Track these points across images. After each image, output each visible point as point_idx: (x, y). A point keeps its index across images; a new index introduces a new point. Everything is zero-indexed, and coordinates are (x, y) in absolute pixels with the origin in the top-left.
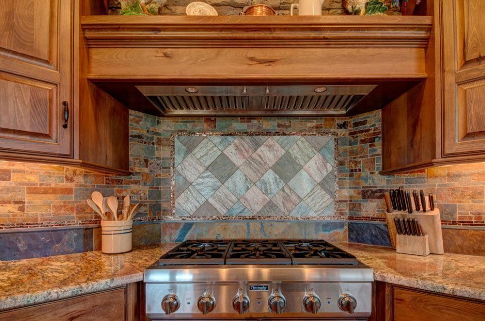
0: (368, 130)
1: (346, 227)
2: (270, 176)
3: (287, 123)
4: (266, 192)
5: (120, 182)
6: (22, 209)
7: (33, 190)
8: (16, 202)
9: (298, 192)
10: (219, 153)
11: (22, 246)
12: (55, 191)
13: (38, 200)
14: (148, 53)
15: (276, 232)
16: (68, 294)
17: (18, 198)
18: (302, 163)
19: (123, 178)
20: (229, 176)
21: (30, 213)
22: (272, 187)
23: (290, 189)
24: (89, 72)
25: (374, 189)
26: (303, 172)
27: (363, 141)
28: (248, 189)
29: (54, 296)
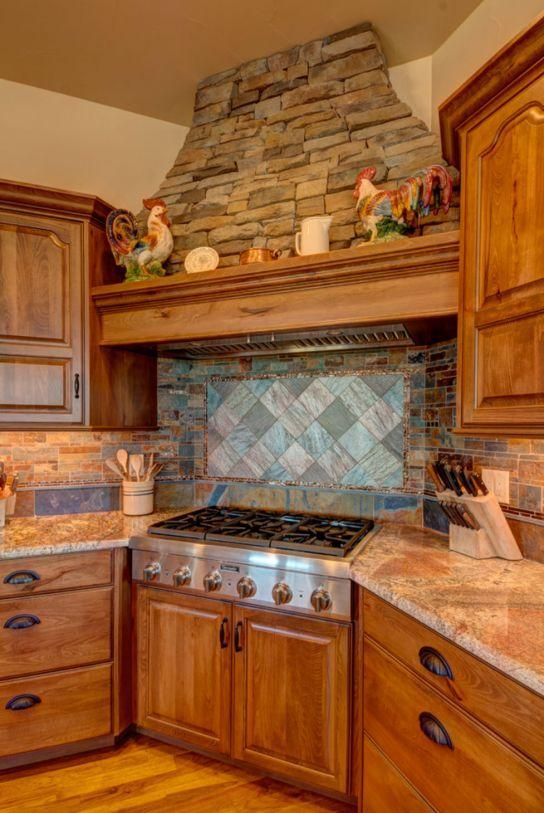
0: (446, 367)
1: (420, 505)
2: (316, 431)
3: (339, 360)
4: (310, 450)
5: (147, 438)
6: (55, 468)
7: (65, 451)
8: (50, 462)
9: (352, 452)
10: (255, 401)
11: (54, 502)
12: (84, 450)
13: (70, 459)
14: (148, 315)
15: (323, 504)
16: (60, 550)
17: (52, 458)
18: (358, 413)
19: (151, 434)
20: (266, 429)
21: (62, 471)
22: (318, 445)
23: (341, 448)
24: (102, 339)
25: (451, 454)
26: (359, 426)
27: (440, 383)
28: (288, 446)
29: (48, 551)
